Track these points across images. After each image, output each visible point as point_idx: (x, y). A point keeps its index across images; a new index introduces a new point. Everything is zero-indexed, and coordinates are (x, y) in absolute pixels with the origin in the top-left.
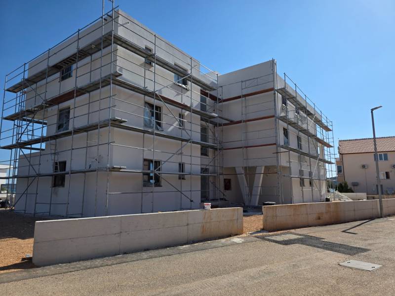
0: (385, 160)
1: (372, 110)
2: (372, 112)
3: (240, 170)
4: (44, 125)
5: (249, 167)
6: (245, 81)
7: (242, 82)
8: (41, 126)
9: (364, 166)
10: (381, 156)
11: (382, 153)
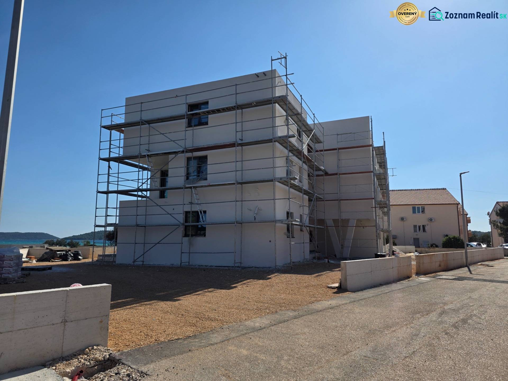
0: (418, 213)
1: (461, 174)
2: (460, 176)
3: (330, 223)
4: (140, 170)
5: (342, 219)
6: (341, 134)
7: (338, 135)
8: (137, 169)
9: (402, 219)
10: (418, 208)
11: (420, 206)
